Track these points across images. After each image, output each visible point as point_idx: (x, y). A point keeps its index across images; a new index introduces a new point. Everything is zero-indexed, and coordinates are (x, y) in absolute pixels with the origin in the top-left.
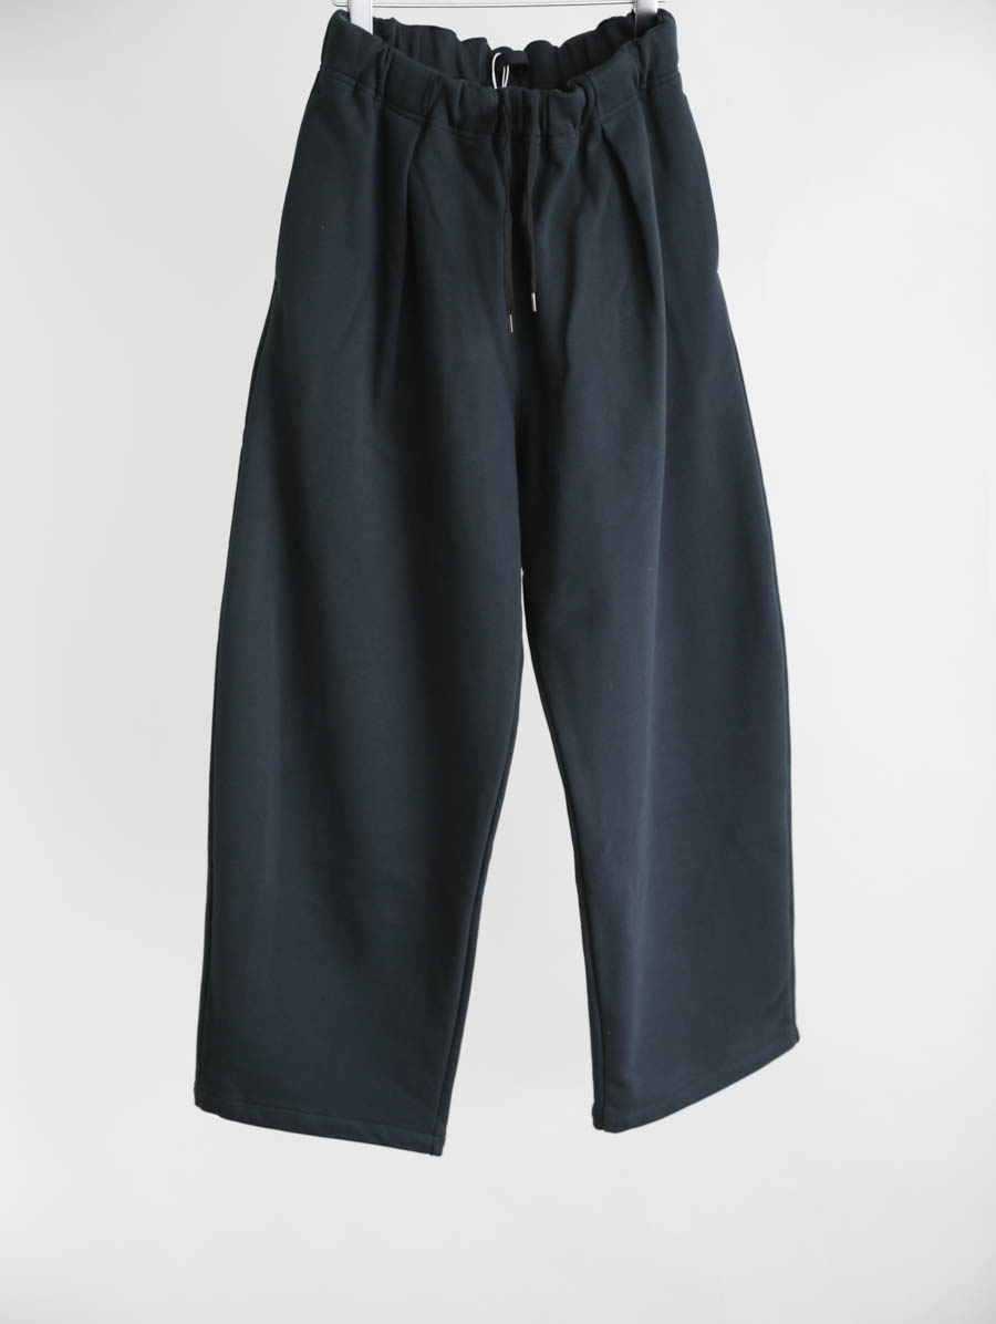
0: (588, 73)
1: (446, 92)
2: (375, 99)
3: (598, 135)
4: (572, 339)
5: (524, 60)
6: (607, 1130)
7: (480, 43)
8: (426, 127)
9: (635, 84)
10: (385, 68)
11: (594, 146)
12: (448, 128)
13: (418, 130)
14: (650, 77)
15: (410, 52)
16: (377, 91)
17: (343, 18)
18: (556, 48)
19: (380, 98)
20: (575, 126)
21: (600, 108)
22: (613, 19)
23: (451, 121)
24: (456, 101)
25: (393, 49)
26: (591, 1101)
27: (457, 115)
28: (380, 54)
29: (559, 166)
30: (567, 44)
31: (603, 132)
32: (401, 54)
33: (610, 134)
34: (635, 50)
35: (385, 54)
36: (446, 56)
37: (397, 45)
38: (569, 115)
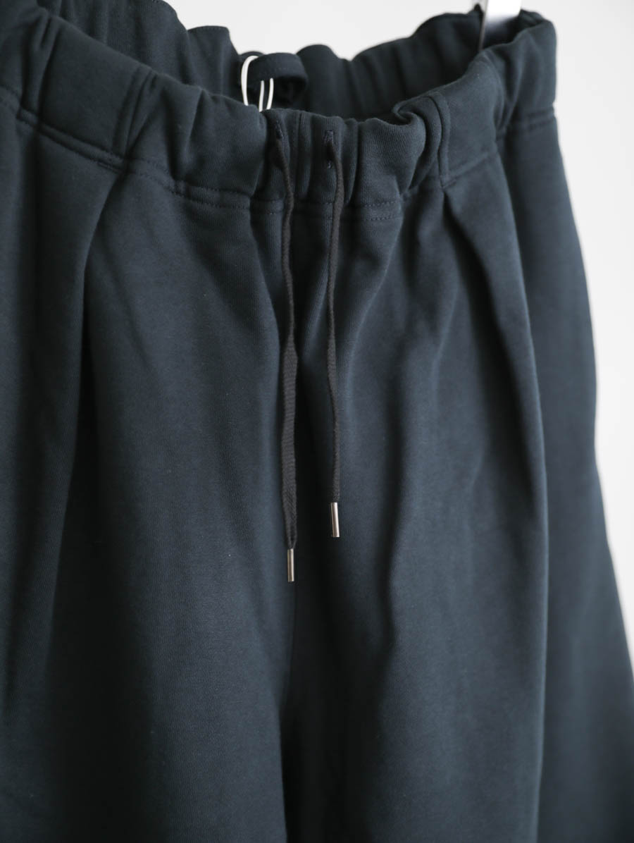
0: (430, 93)
1: (169, 108)
2: (19, 117)
4: (400, 583)
5: (299, 70)
7: (215, 37)
8: (125, 174)
9: (496, 122)
10: (42, 58)
11: (430, 226)
12: (167, 180)
13: (107, 180)
14: (516, 116)
15: (92, 30)
16: (24, 102)
18: (345, 61)
19: (30, 116)
20: (401, 188)
21: (445, 160)
22: (447, 16)
23: (174, 168)
24: (187, 129)
25: (58, 19)
27: (187, 156)
28: (31, 28)
29: (374, 261)
30: (363, 57)
31: (447, 202)
32: (75, 28)
33: (457, 208)
34: (500, 64)
35: (42, 27)
36: (159, 47)
37: (64, 15)
38: (395, 168)
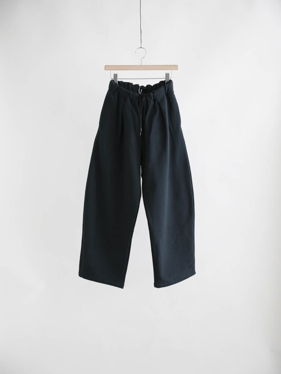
1: (130, 94)
2: (117, 95)
3: (157, 101)
5: (145, 88)
6: (157, 287)
7: (137, 85)
8: (125, 100)
11: (156, 104)
14: (167, 92)
15: (124, 87)
17: (113, 81)
20: (152, 100)
23: (130, 99)
24: (131, 96)
26: (154, 282)
30: (154, 85)
31: (158, 101)
36: (131, 87)
37: (122, 86)
